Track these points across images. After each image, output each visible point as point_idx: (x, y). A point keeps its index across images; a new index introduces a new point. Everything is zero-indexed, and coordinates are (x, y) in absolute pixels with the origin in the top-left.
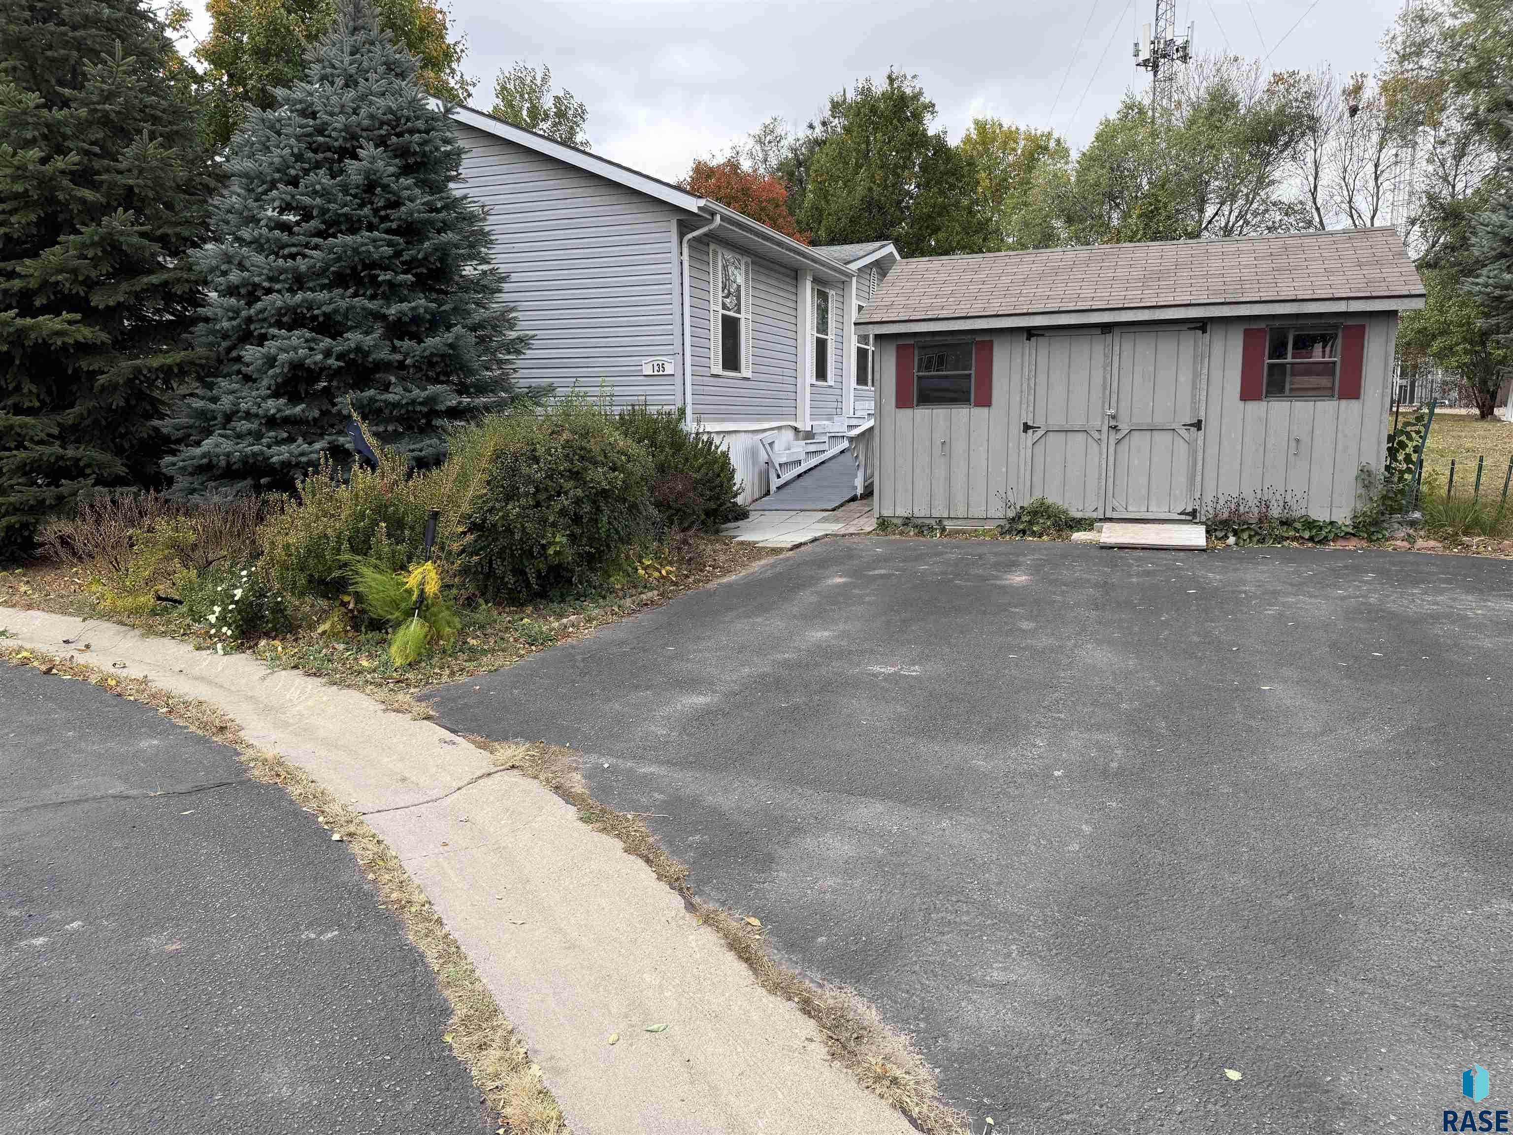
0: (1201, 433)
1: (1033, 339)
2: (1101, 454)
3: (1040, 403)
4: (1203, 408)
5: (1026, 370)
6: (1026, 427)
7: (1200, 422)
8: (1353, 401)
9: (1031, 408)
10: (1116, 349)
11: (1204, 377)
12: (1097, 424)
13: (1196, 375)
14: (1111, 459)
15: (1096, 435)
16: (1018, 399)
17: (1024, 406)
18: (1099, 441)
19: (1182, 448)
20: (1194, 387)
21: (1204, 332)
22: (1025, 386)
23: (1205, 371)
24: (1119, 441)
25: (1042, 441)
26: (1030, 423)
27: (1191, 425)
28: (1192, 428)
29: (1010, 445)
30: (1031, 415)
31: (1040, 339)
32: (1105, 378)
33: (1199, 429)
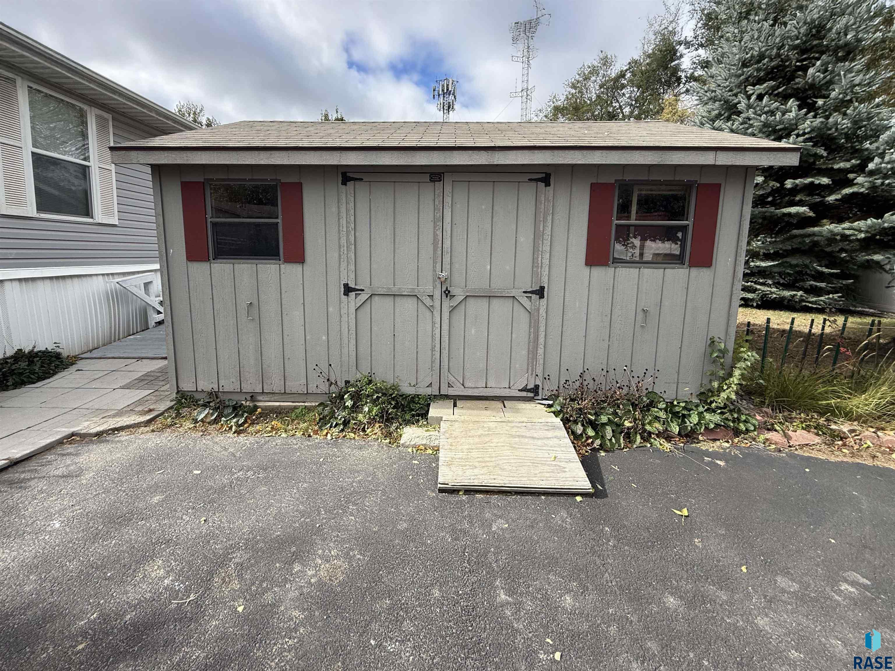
0: (544, 302)
1: (350, 184)
2: (433, 323)
3: (363, 263)
4: (546, 273)
5: (344, 222)
6: (348, 290)
7: (542, 288)
8: (705, 270)
9: (352, 267)
10: (448, 200)
11: (547, 237)
12: (429, 288)
13: (537, 236)
14: (445, 327)
15: (428, 302)
16: (336, 255)
17: (344, 265)
18: (431, 309)
19: (523, 318)
20: (535, 249)
21: (548, 184)
22: (344, 241)
23: (548, 231)
24: (453, 310)
25: (368, 305)
26: (352, 285)
27: (532, 292)
28: (534, 296)
29: (331, 309)
30: (352, 276)
31: (358, 184)
32: (435, 235)
33: (542, 296)
